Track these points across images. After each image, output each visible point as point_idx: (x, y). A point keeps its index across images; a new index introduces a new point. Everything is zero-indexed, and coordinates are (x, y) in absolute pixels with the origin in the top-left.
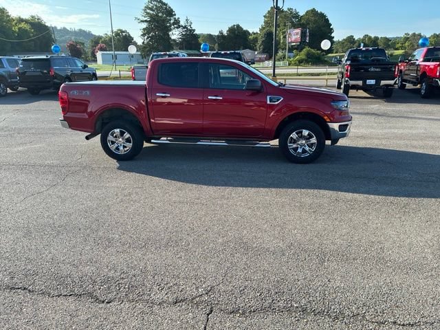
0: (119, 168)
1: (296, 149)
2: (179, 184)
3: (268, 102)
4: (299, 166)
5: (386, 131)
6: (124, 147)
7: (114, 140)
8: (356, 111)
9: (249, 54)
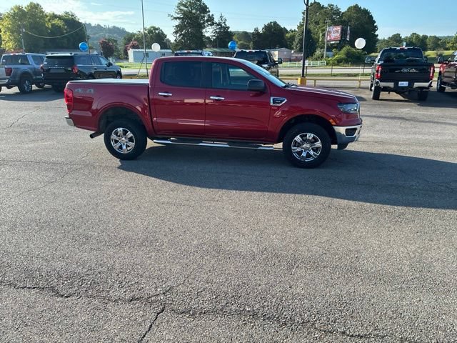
0: (119, 168)
1: (300, 153)
2: (173, 185)
3: (271, 104)
4: (303, 171)
5: (410, 136)
6: (127, 146)
7: (117, 139)
8: (383, 115)
9: (285, 53)
